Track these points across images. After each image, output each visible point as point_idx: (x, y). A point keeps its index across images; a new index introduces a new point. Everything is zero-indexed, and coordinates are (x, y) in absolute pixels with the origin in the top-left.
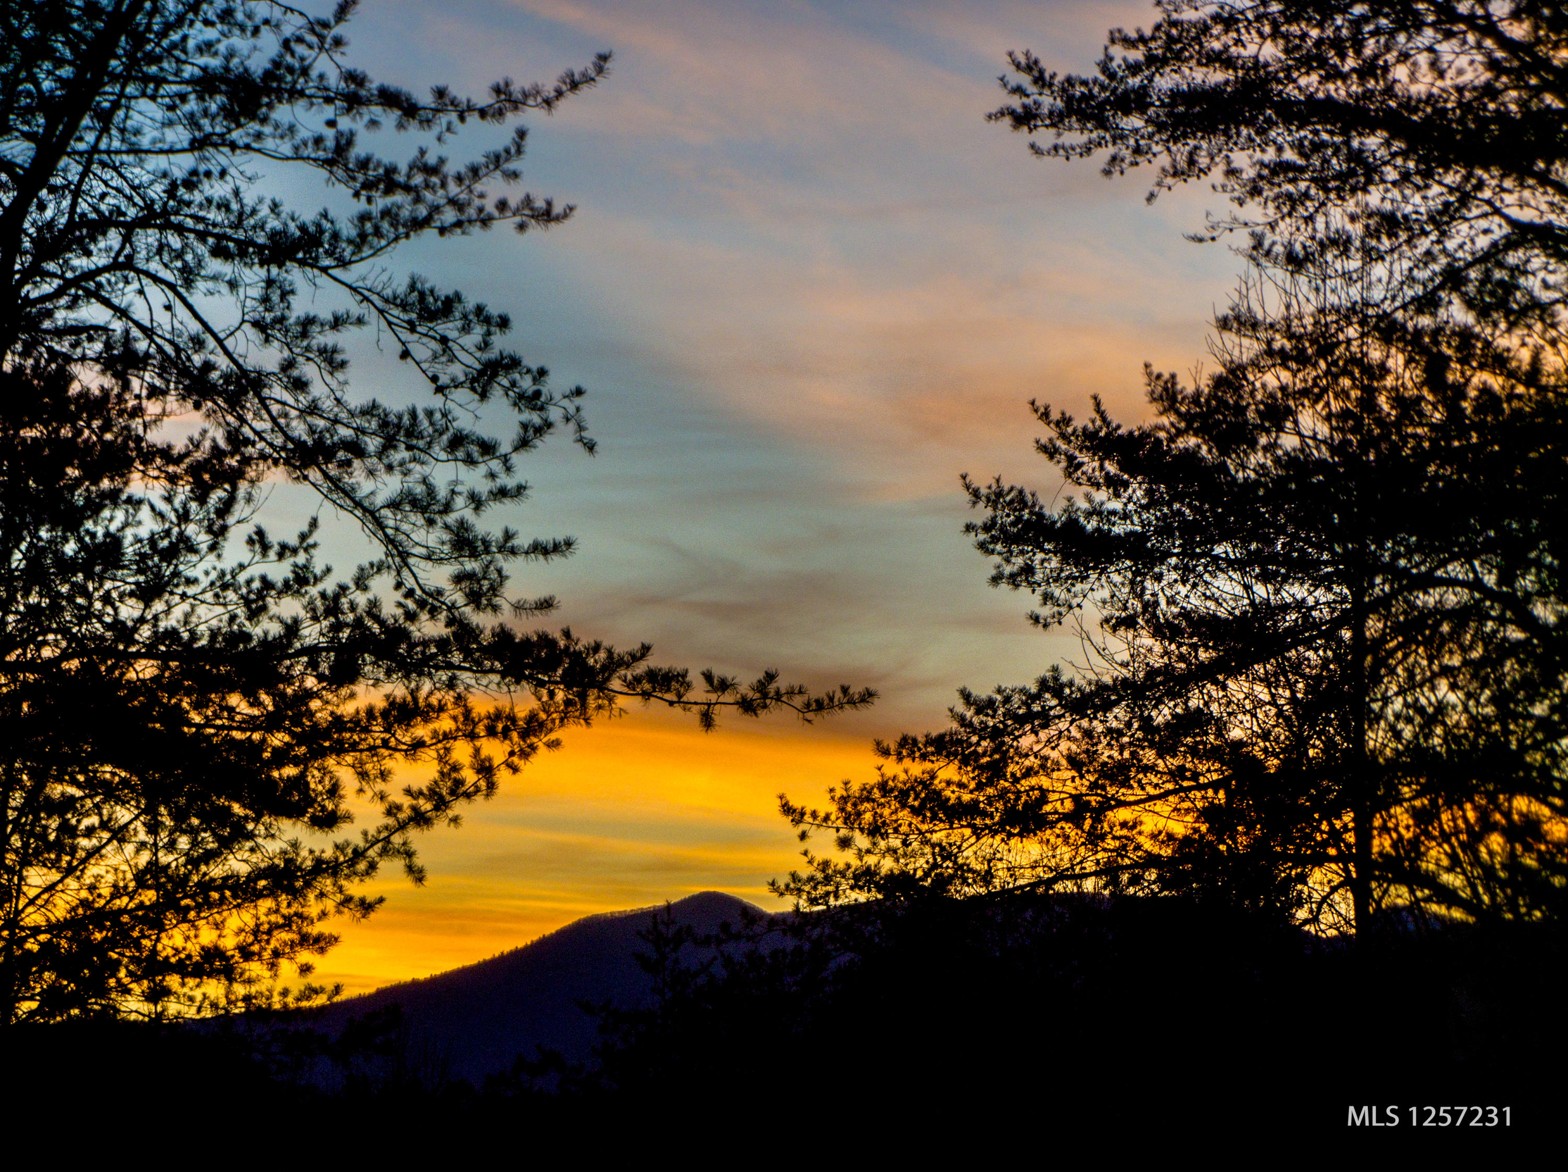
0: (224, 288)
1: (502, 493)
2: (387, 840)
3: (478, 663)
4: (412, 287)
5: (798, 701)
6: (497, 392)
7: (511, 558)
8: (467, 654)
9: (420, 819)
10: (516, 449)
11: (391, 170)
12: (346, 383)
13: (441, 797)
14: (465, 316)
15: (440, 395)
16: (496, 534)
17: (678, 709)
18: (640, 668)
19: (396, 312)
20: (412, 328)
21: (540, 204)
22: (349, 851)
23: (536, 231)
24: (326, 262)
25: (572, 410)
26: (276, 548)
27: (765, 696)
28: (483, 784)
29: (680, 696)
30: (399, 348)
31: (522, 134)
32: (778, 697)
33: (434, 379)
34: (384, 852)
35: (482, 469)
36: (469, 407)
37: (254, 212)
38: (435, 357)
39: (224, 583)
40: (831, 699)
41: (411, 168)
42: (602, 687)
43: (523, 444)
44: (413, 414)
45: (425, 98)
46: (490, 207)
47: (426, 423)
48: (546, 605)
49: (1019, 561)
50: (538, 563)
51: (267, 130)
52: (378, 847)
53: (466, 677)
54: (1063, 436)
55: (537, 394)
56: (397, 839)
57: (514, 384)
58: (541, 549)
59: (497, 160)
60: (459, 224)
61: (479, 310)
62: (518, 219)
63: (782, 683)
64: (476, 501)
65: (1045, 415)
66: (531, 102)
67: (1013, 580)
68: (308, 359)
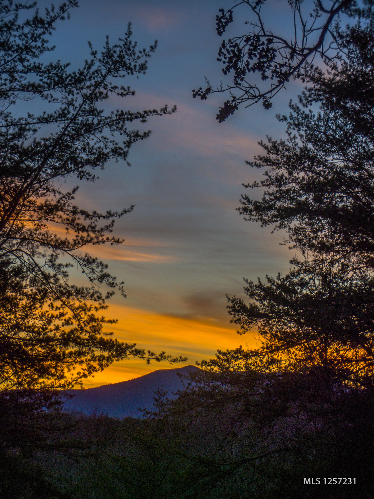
0: (41, 257)
1: (102, 307)
2: (77, 380)
3: (96, 345)
4: (86, 256)
5: (170, 359)
6: (104, 282)
7: (103, 323)
8: (93, 343)
9: (85, 376)
10: (106, 298)
11: (84, 227)
12: (68, 280)
13: (90, 371)
14: (98, 264)
15: (91, 282)
16: (100, 317)
17: (141, 359)
18: (133, 349)
19: (82, 262)
20: (85, 266)
21: (116, 239)
22: (68, 382)
23: (115, 245)
24: (66, 249)
25: (121, 287)
26: (55, 307)
27: (162, 357)
28: (100, 368)
29: (142, 356)
30: (82, 270)
31: (113, 221)
32: (165, 358)
33: (90, 278)
34: (76, 383)
35: (98, 302)
36: (98, 285)
37: (50, 237)
38: (90, 272)
39: (42, 316)
40: (177, 359)
41: (88, 226)
42: (125, 352)
43: (108, 297)
44: (83, 288)
45: (91, 213)
46: (105, 239)
47: (85, 291)
48: (111, 334)
49: (237, 317)
50: (110, 325)
51: (56, 216)
52: (75, 382)
53: (93, 348)
54: (251, 287)
55: (113, 283)
56: (79, 380)
57: (108, 280)
58: (110, 322)
59: (107, 227)
60: (97, 242)
61: (101, 263)
62: (111, 242)
63: (166, 355)
64: (96, 309)
65: (247, 281)
66: (115, 215)
67: (236, 322)
68: (60, 274)
